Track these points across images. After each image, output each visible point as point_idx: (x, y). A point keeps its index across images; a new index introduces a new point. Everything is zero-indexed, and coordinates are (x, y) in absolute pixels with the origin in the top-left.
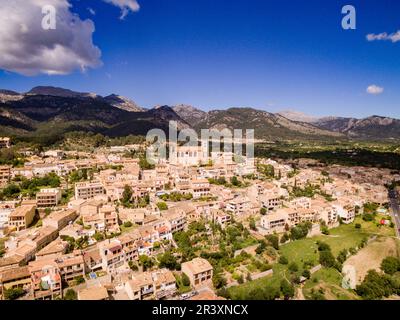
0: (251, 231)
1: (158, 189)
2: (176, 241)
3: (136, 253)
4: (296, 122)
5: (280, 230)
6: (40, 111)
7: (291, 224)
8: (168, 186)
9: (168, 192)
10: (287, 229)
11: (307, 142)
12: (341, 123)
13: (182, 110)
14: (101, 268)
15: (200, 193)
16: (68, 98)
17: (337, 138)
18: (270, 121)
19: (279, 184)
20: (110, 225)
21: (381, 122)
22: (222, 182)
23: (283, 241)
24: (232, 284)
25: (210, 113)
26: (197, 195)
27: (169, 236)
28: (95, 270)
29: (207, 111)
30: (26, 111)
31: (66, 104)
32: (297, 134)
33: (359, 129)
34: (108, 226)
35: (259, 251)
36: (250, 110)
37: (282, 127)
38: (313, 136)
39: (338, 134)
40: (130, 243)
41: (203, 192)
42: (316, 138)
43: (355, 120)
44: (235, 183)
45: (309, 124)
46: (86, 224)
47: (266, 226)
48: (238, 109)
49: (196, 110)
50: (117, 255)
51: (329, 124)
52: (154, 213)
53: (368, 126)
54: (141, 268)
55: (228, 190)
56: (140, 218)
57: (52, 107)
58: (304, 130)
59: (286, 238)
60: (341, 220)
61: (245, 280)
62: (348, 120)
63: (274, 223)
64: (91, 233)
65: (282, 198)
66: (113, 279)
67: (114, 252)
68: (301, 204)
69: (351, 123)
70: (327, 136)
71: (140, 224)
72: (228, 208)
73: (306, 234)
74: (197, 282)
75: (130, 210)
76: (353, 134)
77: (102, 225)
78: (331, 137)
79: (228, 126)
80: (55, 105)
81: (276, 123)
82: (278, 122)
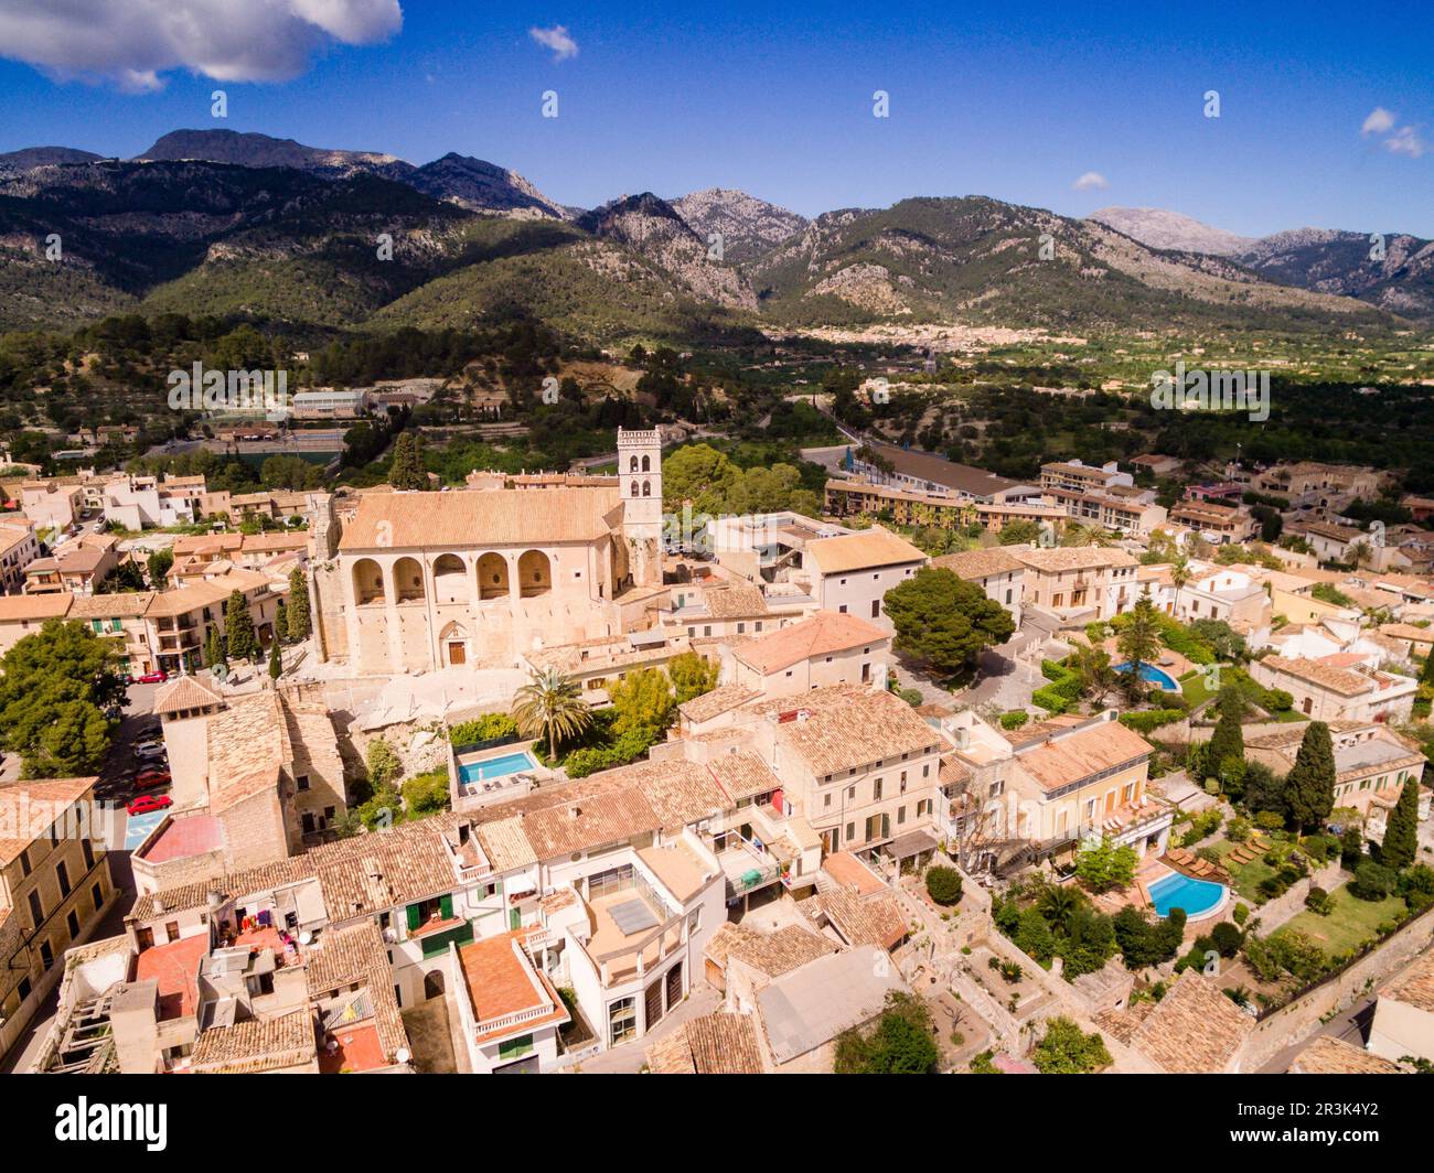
4: (1174, 256)
6: (169, 225)
12: (1346, 255)
13: (715, 212)
17: (1345, 321)
25: (822, 220)
29: (811, 216)
30: (115, 226)
31: (264, 195)
32: (1172, 306)
33: (1429, 283)
36: (982, 205)
37: (1113, 275)
38: (1241, 312)
39: (1349, 305)
42: (1256, 319)
43: (1415, 245)
45: (1223, 261)
48: (935, 203)
49: (768, 211)
51: (1302, 260)
57: (214, 211)
58: (1205, 286)
70: (1298, 314)
76: (1405, 300)
78: (1319, 316)
79: (893, 275)
80: (226, 202)
81: (1089, 262)
82: (1100, 255)
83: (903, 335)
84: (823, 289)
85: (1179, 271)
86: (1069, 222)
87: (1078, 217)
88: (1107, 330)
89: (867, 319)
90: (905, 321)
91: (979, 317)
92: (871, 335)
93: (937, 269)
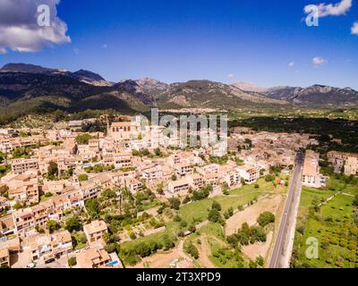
0: (158, 195)
1: (84, 162)
2: (86, 206)
3: (46, 219)
4: (248, 92)
5: (184, 193)
6: (12, 87)
7: (195, 188)
8: (95, 160)
9: (93, 165)
10: (190, 191)
11: (256, 110)
12: (287, 92)
13: (146, 83)
14: (12, 233)
15: (121, 164)
16: (38, 74)
17: (283, 106)
18: (224, 92)
19: (197, 153)
20: (32, 196)
21: (322, 90)
22: (146, 153)
23: (185, 202)
24: (126, 240)
26: (118, 166)
27: (82, 203)
28: (7, 235)
29: (169, 84)
31: (36, 80)
32: (247, 103)
33: (303, 97)
34: (29, 197)
35: (160, 212)
36: (206, 82)
37: (234, 97)
38: (261, 104)
39: (284, 102)
40: (42, 211)
41: (124, 164)
42: (264, 106)
43: (300, 89)
44: (158, 153)
46: (10, 196)
47: (172, 191)
49: (159, 83)
50: (28, 221)
51: (278, 93)
52: (74, 184)
53: (310, 94)
54: (47, 231)
55: (149, 161)
56: (60, 188)
57: (24, 84)
58: (255, 99)
59: (188, 199)
60: (244, 182)
61: (138, 236)
62: (294, 89)
63: (177, 188)
64: (13, 203)
65: (196, 165)
66: (21, 240)
67: (25, 219)
68: (210, 170)
69: (296, 92)
70: (274, 104)
71: (59, 193)
72: (144, 177)
73: (207, 196)
74: (93, 240)
75: (54, 182)
76: (298, 101)
77: (24, 196)
78: (278, 105)
79: (186, 98)
80: (26, 82)
81: (229, 94)
82: (232, 93)
83: (189, 110)
84: (171, 101)
85: (249, 96)
86: (225, 85)
87: (228, 84)
88: (232, 108)
89: (181, 107)
90: (189, 107)
91: (205, 106)
92: (182, 111)
93: (196, 96)
